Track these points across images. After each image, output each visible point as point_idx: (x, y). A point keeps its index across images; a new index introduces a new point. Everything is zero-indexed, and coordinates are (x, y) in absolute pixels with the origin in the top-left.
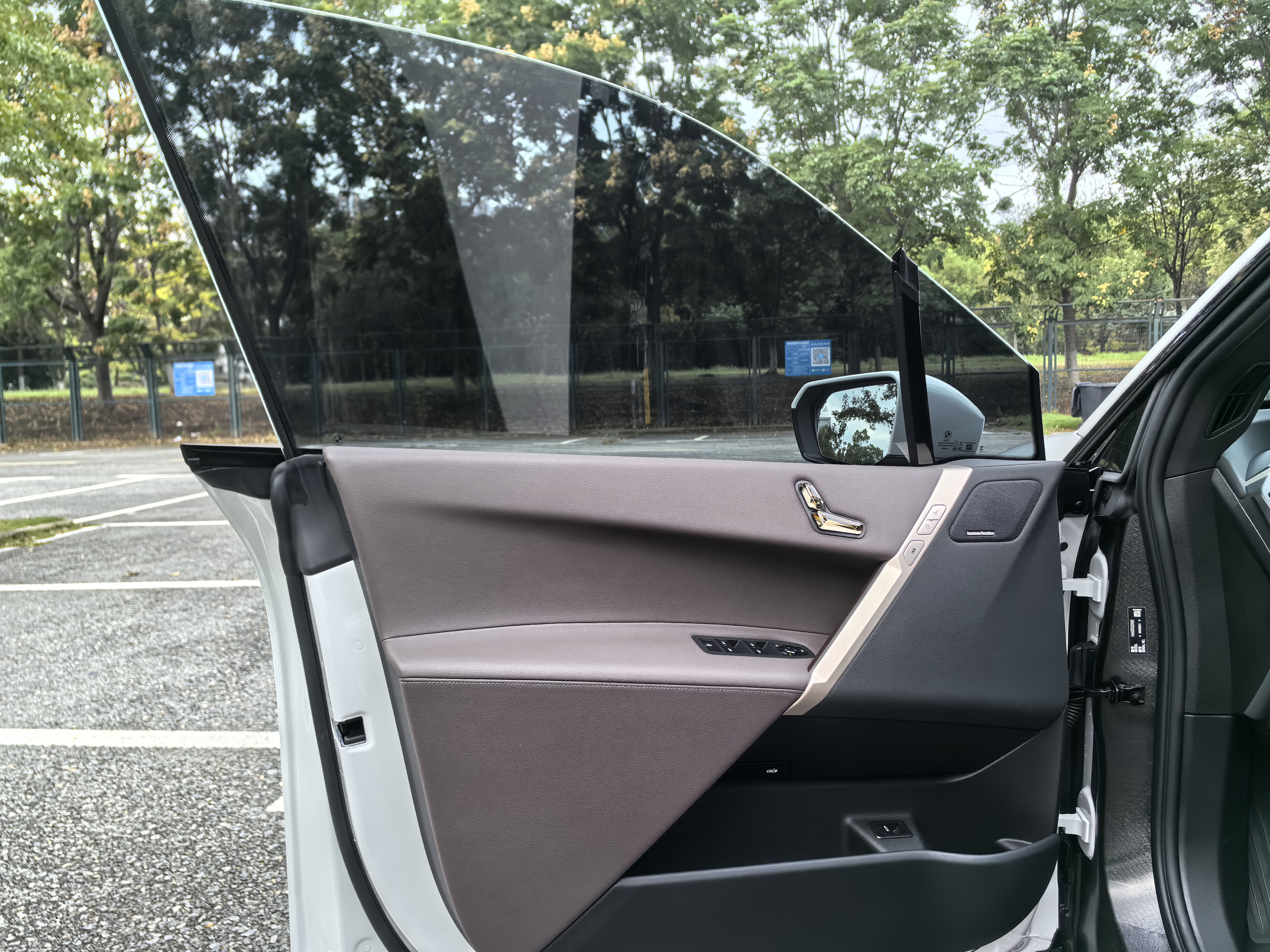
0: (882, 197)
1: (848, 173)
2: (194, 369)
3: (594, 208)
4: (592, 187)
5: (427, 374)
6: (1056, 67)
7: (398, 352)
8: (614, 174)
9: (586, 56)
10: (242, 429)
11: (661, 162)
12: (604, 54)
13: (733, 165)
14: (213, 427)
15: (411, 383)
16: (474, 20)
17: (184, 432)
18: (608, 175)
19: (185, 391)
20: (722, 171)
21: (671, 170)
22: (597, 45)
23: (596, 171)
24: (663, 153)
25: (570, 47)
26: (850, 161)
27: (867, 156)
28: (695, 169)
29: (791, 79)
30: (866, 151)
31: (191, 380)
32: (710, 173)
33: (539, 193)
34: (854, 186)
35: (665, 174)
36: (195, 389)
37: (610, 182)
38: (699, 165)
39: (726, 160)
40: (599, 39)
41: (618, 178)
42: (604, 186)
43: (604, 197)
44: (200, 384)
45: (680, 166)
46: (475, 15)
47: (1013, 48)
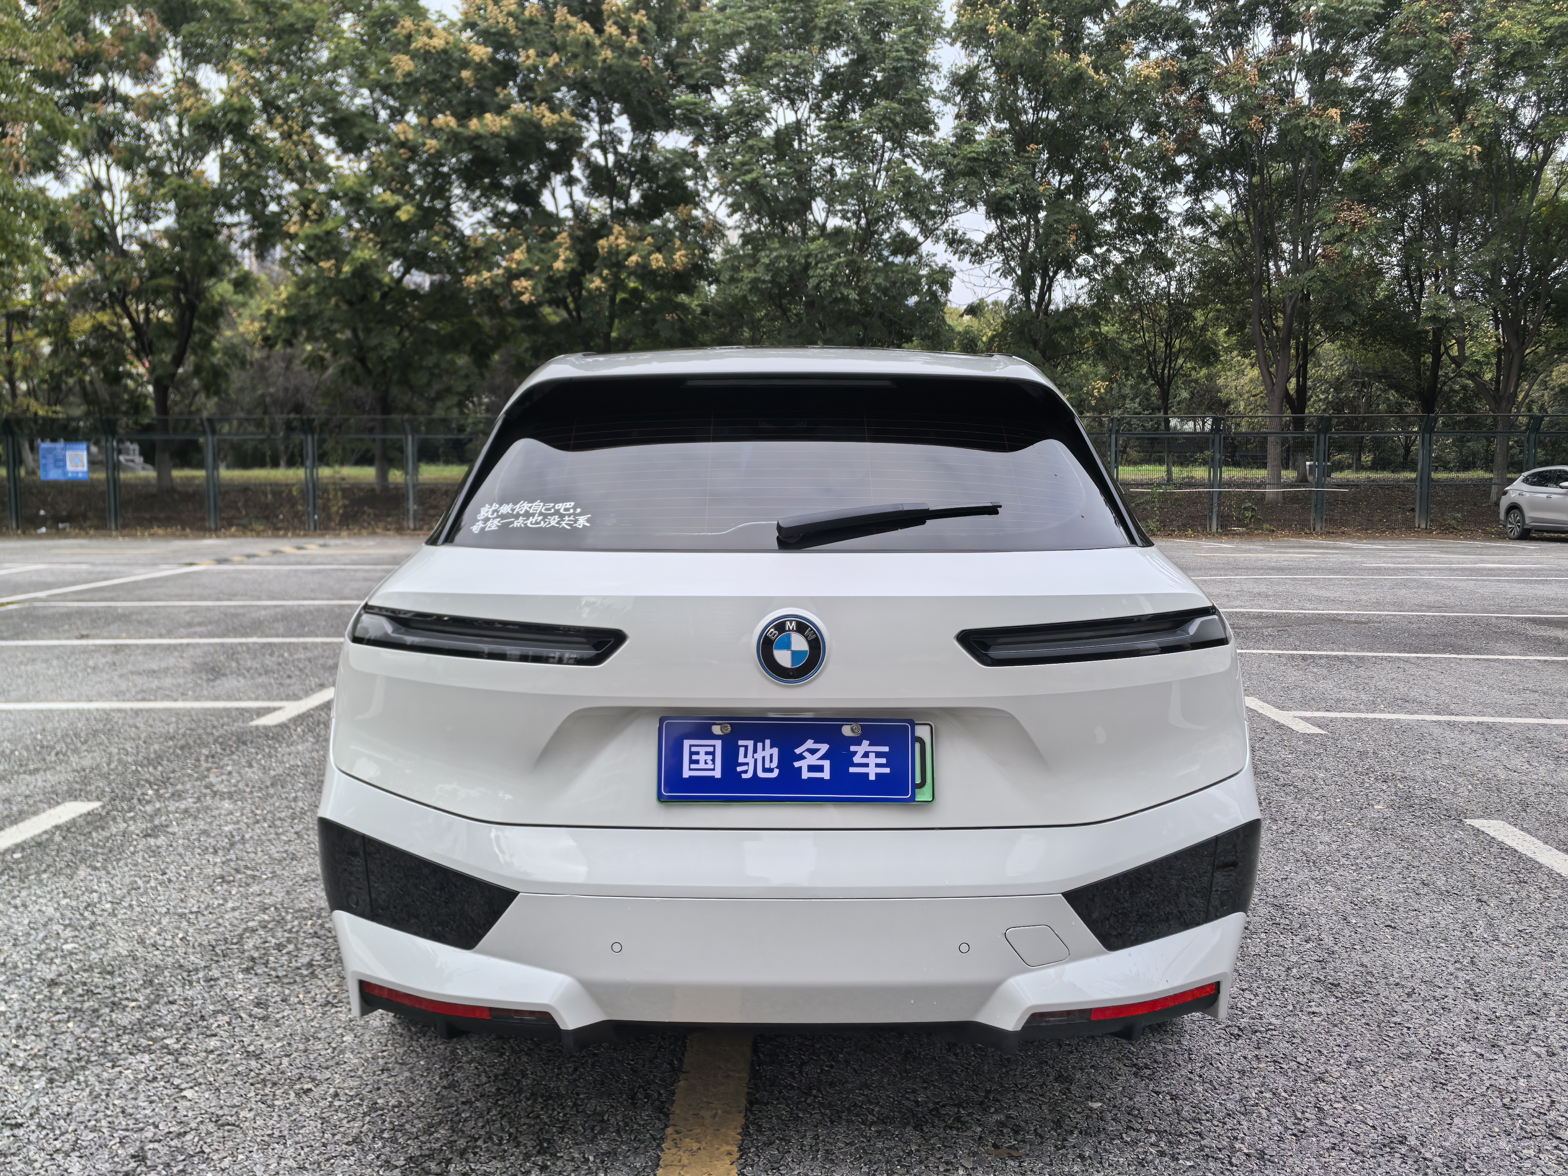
0: (845, 299)
1: (811, 273)
2: (65, 449)
3: (540, 291)
4: (537, 268)
5: (342, 463)
6: (1013, 182)
7: (310, 438)
8: (562, 257)
9: (533, 130)
10: (120, 522)
11: (610, 247)
12: (553, 129)
13: (686, 256)
14: (85, 517)
15: (325, 472)
16: (408, 80)
17: (49, 523)
18: (556, 257)
19: (54, 474)
20: (674, 261)
21: (621, 257)
22: (545, 120)
23: (542, 251)
24: (612, 238)
25: (515, 118)
26: (812, 261)
27: (831, 257)
28: (646, 257)
29: (750, 171)
30: (831, 252)
31: (60, 462)
32: (662, 264)
33: (478, 272)
34: (817, 287)
35: (614, 260)
36: (65, 473)
37: (559, 265)
38: (650, 253)
39: (679, 249)
40: (547, 113)
41: (566, 261)
42: (550, 268)
43: (550, 279)
44: (70, 467)
45: (629, 254)
46: (409, 74)
47: (970, 159)
